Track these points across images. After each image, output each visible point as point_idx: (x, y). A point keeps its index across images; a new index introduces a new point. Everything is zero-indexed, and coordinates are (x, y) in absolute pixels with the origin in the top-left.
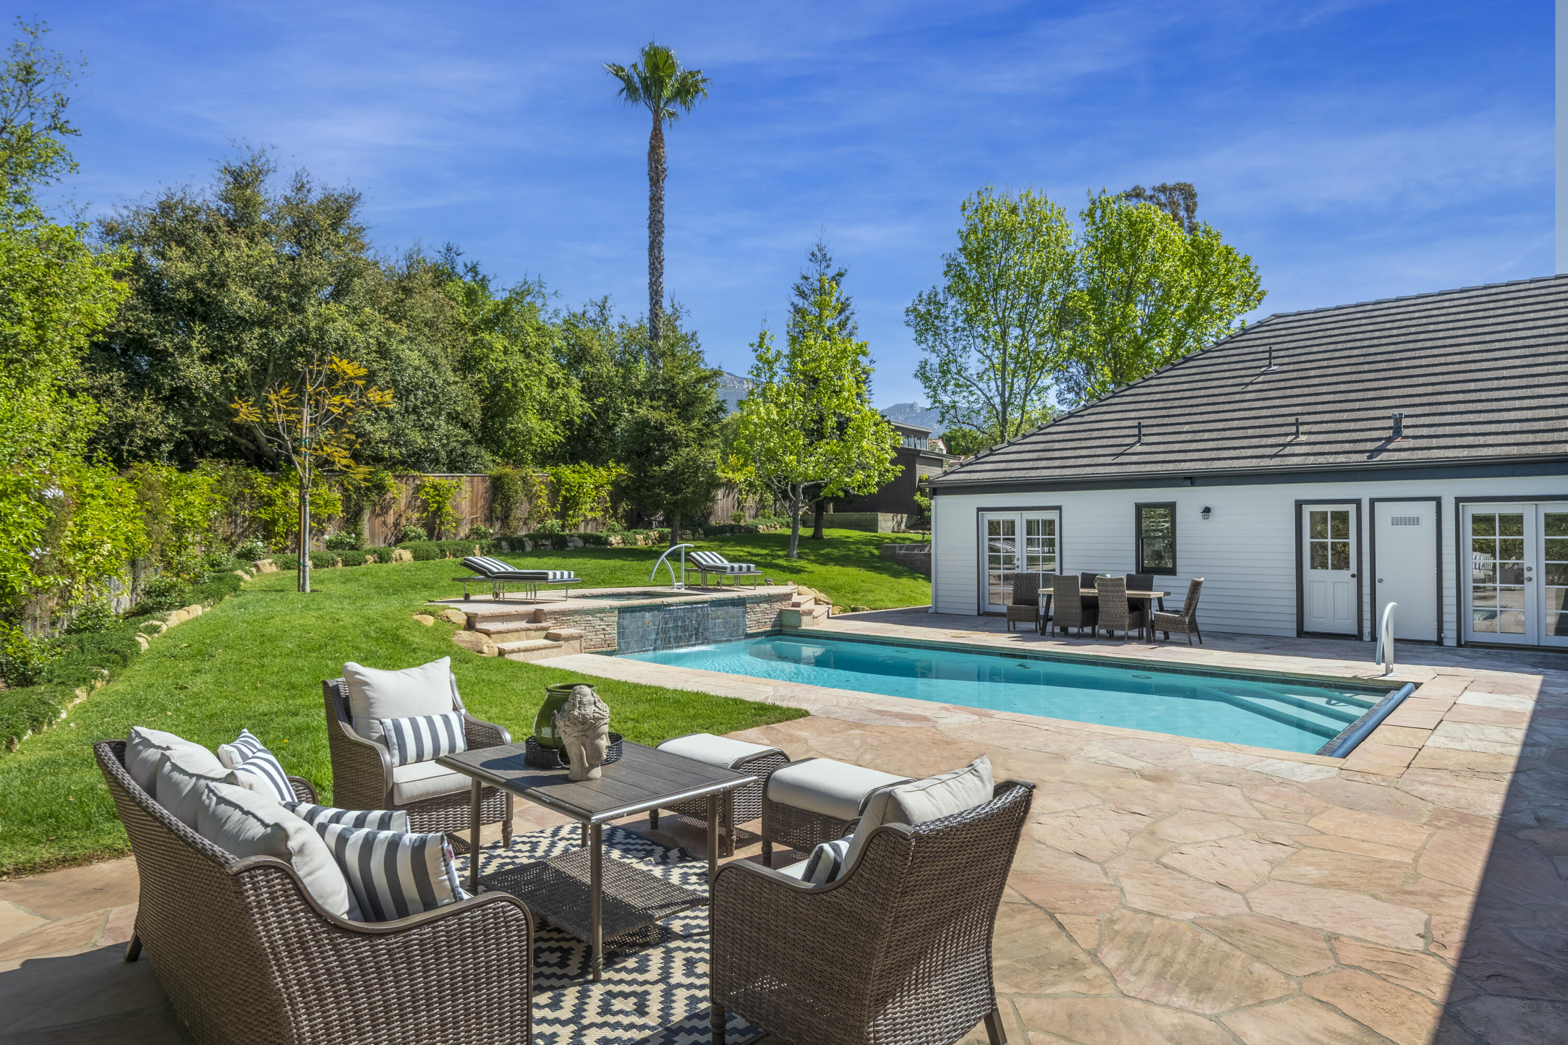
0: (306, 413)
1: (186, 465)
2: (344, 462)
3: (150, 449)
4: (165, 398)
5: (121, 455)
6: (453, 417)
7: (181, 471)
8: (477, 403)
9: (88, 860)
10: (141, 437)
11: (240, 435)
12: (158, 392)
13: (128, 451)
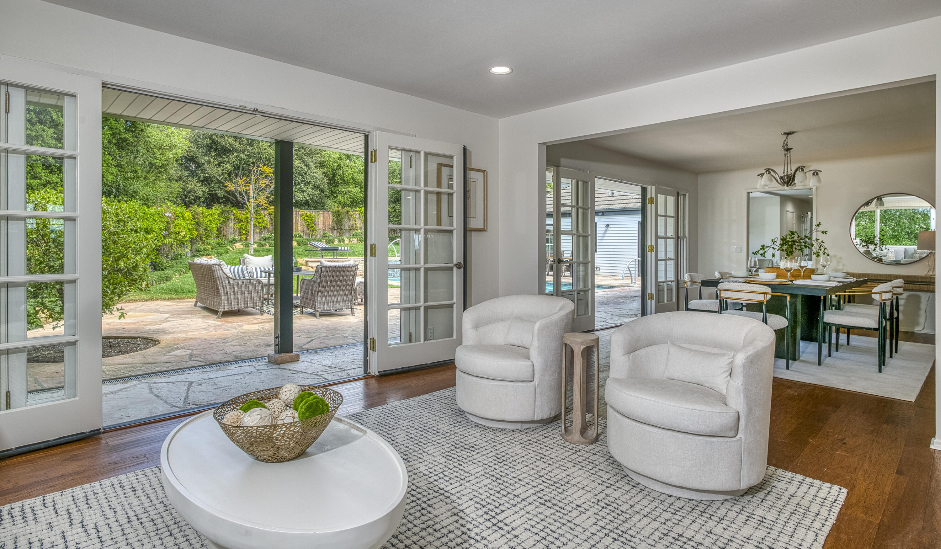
0: (252, 186)
1: (209, 206)
2: (266, 205)
3: (196, 199)
4: (201, 181)
5: (185, 202)
6: (315, 187)
7: (208, 208)
8: (325, 180)
9: (184, 298)
10: (193, 196)
11: (230, 195)
12: (199, 179)
13: (189, 201)
